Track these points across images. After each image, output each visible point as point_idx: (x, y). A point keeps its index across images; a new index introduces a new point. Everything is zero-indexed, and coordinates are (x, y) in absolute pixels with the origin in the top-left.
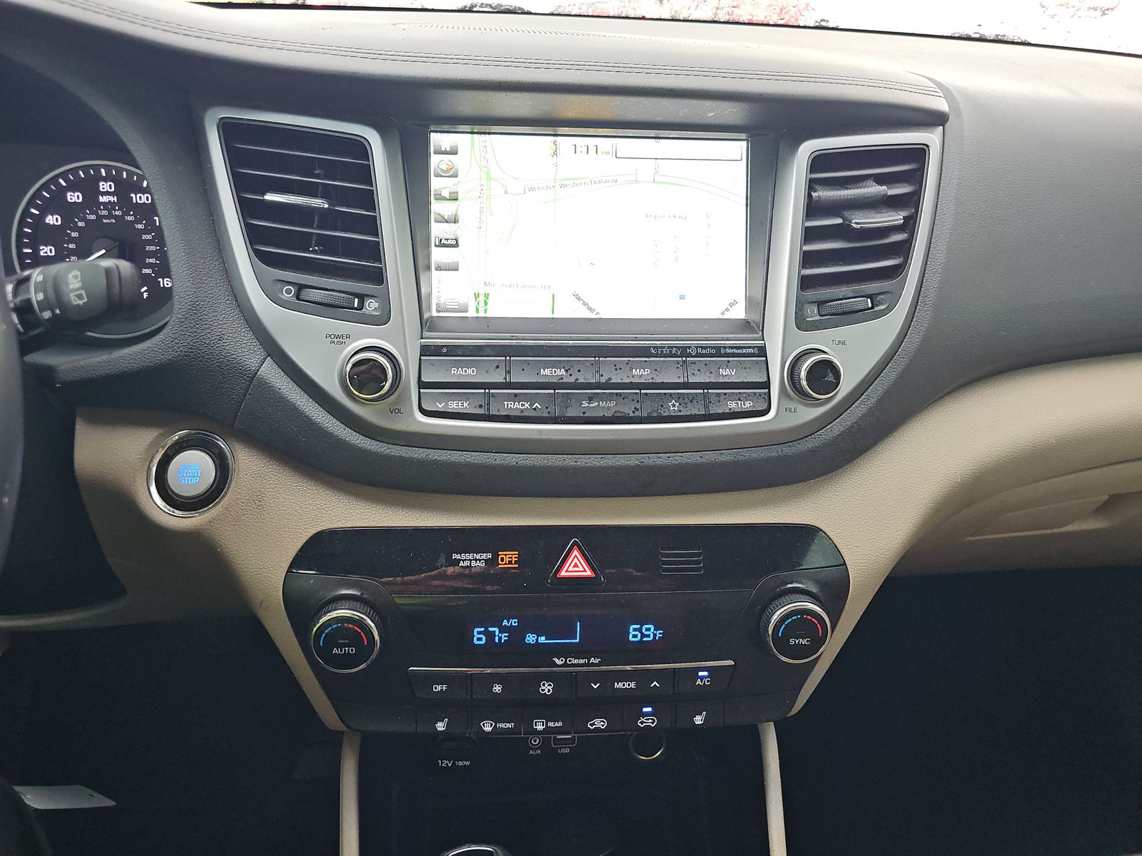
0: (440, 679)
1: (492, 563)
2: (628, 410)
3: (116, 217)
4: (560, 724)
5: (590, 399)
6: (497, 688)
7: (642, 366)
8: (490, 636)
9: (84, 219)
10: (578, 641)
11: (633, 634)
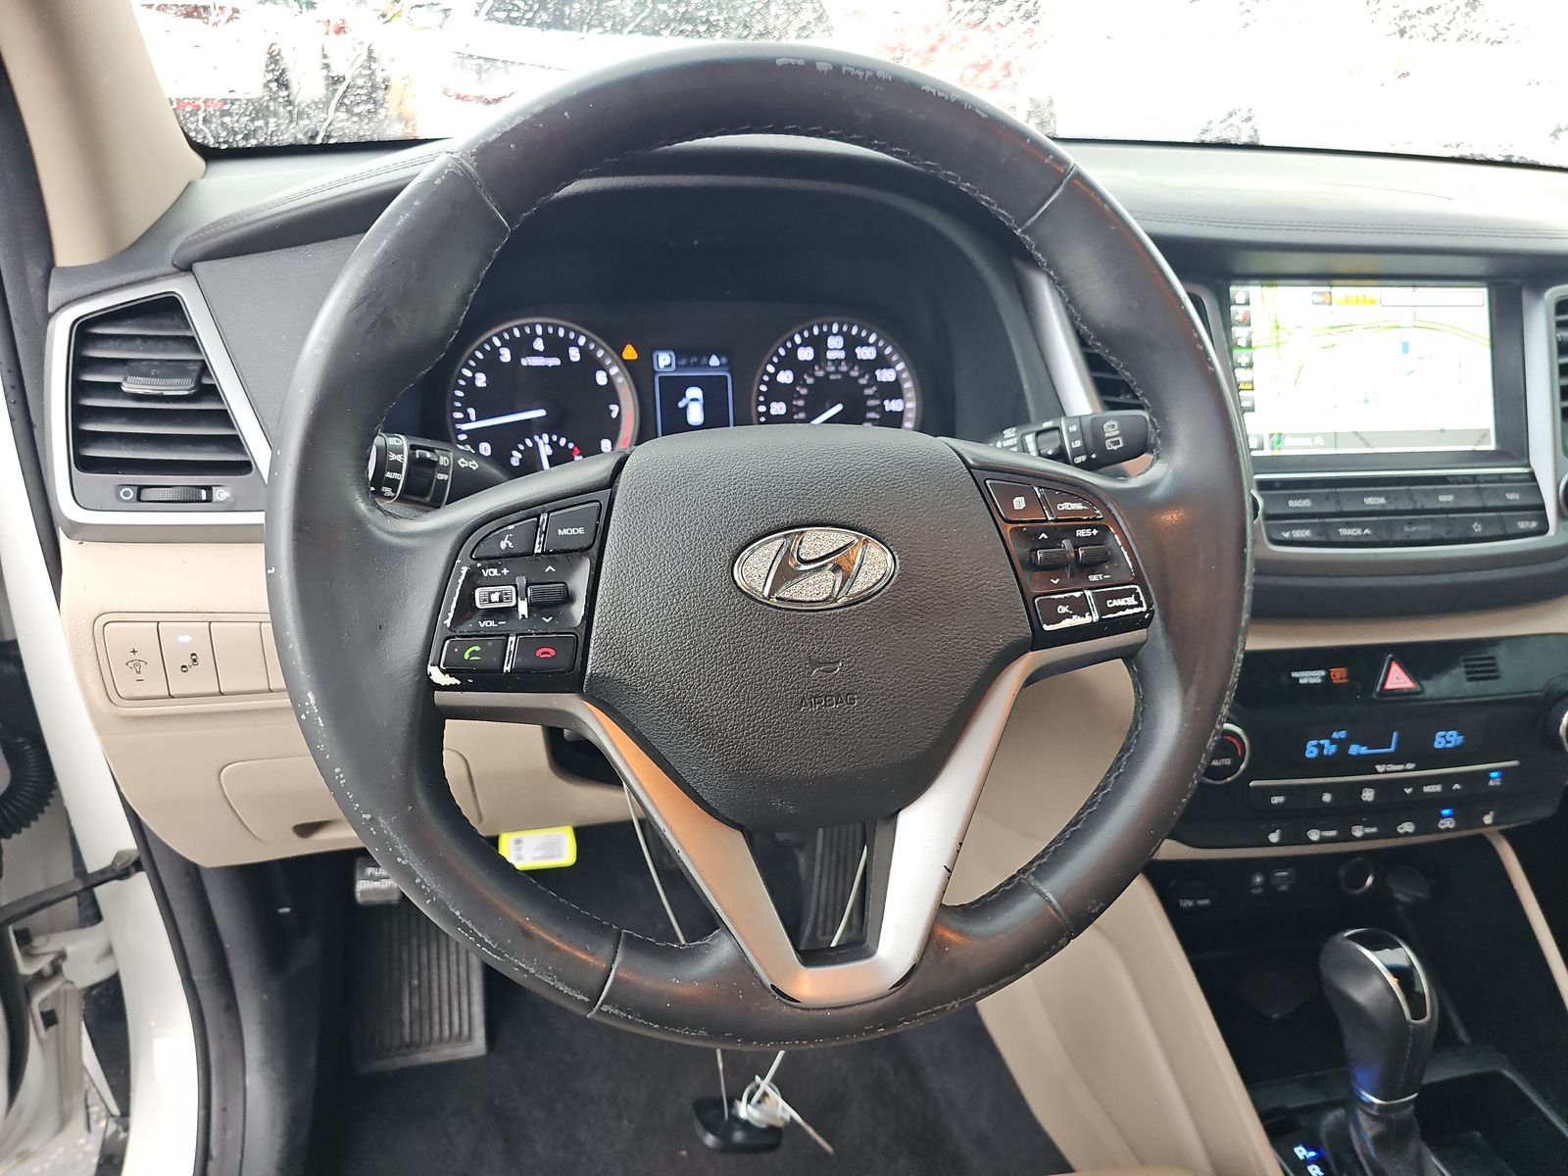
0: (1278, 790)
1: (1327, 679)
2: (1442, 533)
3: (842, 373)
4: (1374, 830)
5: (1410, 523)
6: (1327, 798)
7: (1447, 492)
8: (1321, 748)
9: (812, 375)
10: (1392, 749)
11: (1439, 743)
